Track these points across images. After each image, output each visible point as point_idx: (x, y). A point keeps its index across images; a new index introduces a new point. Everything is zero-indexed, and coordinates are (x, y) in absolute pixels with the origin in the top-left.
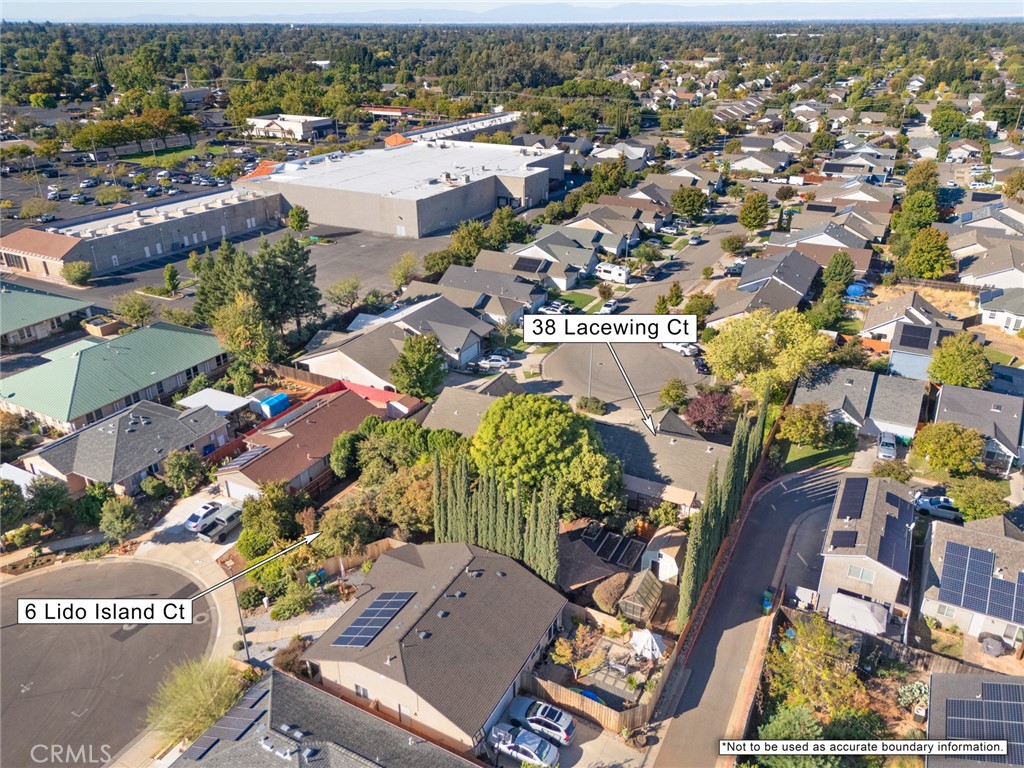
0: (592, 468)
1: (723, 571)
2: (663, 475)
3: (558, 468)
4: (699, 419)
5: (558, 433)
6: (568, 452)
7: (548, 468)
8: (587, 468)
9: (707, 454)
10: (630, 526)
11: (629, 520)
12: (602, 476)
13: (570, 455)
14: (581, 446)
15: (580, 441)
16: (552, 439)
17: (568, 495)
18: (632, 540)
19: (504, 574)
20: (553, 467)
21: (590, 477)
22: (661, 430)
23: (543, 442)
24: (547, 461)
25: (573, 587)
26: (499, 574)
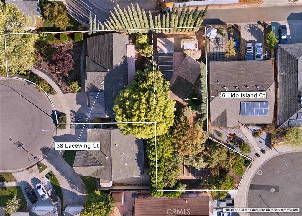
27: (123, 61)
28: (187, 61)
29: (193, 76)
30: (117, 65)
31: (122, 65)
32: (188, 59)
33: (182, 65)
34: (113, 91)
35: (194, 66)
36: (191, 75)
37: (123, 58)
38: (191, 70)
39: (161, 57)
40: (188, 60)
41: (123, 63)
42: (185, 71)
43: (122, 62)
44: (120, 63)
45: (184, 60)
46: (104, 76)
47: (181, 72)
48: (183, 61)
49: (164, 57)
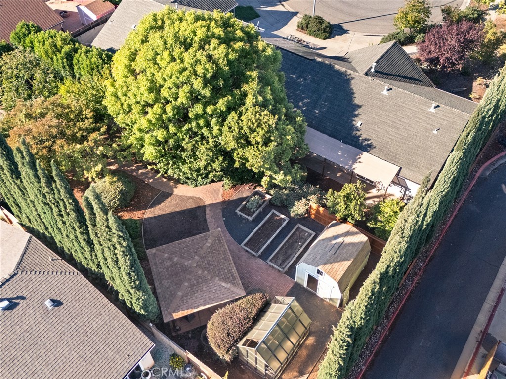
0: (253, 131)
1: (410, 288)
2: (364, 136)
3: (208, 125)
4: (434, 55)
5: (208, 76)
6: (222, 104)
7: (194, 124)
8: (246, 130)
9: (430, 114)
10: (299, 208)
11: (300, 199)
12: (266, 142)
13: (224, 109)
14: (245, 95)
15: (245, 87)
16: (197, 84)
17: (215, 166)
18: (299, 225)
19: (57, 303)
20: (201, 122)
21: (249, 143)
22: (376, 71)
23: (186, 88)
24: (191, 115)
25: (177, 315)
26: (48, 303)
27: (360, 136)
28: (225, 280)
29: (167, 264)
30: (359, 114)
31: (352, 128)
32: (228, 285)
33: (226, 259)
34: (298, 78)
35: (192, 286)
36: (176, 259)
37: (369, 140)
38: (186, 270)
39: (306, 240)
40: (223, 284)
41: (354, 133)
42: (202, 252)
43: (359, 133)
44: (358, 125)
45: (236, 274)
46: (346, 71)
47: (209, 241)
48: (234, 270)
49: (302, 246)
